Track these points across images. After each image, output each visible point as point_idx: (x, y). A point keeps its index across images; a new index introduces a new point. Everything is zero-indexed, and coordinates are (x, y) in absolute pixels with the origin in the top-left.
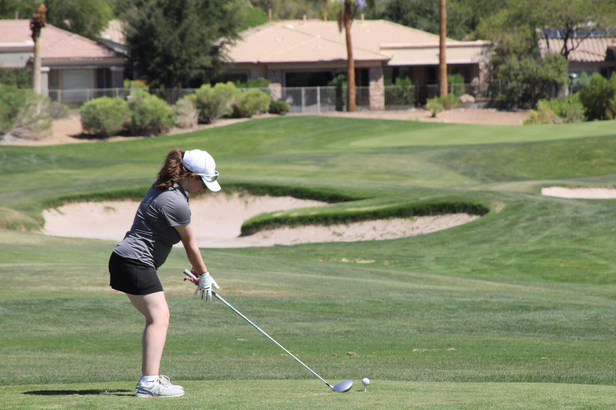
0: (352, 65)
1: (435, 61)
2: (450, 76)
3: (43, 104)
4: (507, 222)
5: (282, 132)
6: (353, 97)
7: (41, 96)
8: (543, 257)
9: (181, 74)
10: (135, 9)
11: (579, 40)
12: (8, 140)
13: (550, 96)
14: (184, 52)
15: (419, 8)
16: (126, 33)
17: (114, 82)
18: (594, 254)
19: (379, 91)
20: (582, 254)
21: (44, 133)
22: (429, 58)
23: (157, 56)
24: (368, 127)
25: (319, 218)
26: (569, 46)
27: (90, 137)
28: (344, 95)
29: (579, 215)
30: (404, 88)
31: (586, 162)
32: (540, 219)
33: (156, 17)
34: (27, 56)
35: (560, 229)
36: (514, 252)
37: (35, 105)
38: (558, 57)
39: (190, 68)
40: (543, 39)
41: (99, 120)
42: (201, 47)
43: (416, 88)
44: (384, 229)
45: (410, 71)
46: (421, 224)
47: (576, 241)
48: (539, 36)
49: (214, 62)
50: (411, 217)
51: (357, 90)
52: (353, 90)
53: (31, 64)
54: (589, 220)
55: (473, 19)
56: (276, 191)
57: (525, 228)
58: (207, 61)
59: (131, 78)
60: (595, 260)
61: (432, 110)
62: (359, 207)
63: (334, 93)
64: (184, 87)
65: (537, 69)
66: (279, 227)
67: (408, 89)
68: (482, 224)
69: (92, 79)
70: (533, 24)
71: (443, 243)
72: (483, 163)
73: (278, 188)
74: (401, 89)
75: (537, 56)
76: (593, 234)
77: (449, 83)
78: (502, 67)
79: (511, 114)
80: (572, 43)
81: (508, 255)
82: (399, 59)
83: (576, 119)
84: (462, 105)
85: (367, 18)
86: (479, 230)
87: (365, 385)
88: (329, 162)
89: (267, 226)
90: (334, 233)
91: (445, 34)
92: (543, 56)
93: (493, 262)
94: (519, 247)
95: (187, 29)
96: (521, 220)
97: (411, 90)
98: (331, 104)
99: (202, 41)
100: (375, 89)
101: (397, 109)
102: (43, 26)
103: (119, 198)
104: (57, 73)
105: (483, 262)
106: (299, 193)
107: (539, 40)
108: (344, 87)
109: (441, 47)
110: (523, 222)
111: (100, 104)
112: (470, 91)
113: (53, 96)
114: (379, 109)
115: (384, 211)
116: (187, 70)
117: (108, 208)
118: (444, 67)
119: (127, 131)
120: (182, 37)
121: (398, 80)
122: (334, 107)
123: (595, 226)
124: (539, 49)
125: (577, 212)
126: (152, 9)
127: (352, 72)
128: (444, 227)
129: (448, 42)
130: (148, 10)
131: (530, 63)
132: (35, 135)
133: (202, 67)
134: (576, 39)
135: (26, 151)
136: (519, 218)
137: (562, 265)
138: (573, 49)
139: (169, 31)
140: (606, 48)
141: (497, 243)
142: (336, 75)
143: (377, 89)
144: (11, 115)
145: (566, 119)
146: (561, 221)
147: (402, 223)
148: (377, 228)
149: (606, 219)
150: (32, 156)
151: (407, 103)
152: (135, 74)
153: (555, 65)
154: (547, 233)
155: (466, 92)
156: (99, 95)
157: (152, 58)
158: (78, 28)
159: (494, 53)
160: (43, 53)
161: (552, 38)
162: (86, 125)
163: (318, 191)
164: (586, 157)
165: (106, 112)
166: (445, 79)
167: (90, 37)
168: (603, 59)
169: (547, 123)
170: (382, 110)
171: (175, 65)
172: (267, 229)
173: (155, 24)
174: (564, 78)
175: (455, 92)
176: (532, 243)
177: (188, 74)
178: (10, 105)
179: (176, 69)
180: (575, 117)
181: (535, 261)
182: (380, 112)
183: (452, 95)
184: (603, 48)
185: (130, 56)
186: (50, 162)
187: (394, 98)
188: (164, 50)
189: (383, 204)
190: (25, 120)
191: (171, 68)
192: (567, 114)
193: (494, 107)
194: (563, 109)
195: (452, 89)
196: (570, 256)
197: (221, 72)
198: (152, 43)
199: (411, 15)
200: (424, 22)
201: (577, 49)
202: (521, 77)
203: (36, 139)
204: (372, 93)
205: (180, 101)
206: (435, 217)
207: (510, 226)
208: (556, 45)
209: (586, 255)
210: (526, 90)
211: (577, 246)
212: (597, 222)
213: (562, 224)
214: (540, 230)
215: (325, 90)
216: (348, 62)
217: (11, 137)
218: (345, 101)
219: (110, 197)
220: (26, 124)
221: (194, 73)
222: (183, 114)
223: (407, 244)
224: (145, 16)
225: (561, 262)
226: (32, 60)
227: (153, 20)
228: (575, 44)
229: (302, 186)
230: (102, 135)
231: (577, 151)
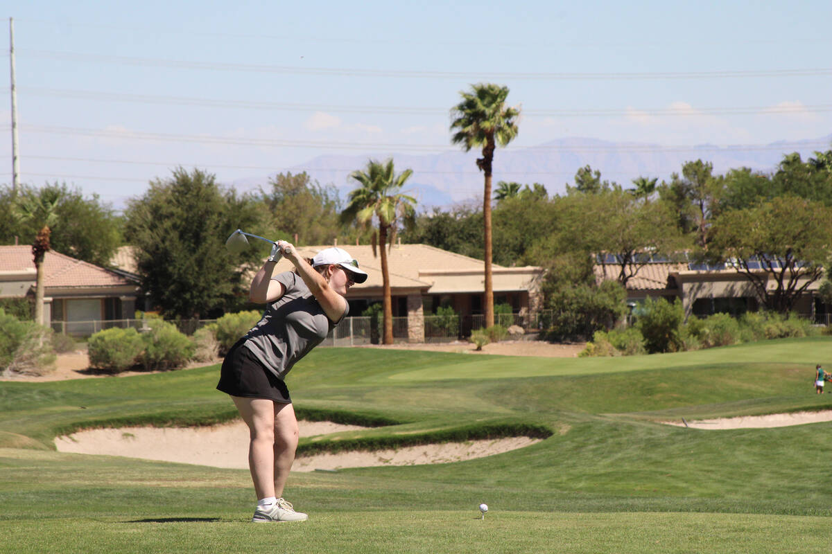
0: (389, 293)
1: (481, 289)
2: (497, 305)
3: (45, 336)
4: (574, 444)
5: (312, 365)
6: (390, 328)
7: (43, 327)
8: (616, 480)
9: (199, 303)
10: (148, 231)
11: (638, 266)
12: (8, 376)
13: (607, 326)
14: (202, 279)
15: (462, 232)
16: (137, 258)
17: (124, 312)
18: (673, 477)
19: (418, 322)
20: (659, 477)
21: (48, 367)
22: (474, 285)
23: (172, 284)
24: (408, 360)
25: (364, 443)
26: (628, 272)
27: (97, 372)
28: (380, 326)
29: (653, 437)
30: (446, 318)
31: (649, 397)
32: (610, 441)
33: (171, 241)
34: (27, 285)
35: (633, 451)
36: (584, 475)
37: (38, 336)
38: (614, 285)
39: (209, 296)
40: (598, 265)
41: (108, 353)
42: (221, 273)
43: (459, 318)
44: (436, 455)
45: (453, 300)
46: (477, 449)
47: (652, 463)
48: (594, 261)
49: (236, 290)
50: (466, 442)
51: (393, 320)
52: (390, 321)
53: (32, 294)
54: (665, 441)
55: (522, 245)
56: (314, 415)
57: (594, 450)
58: (227, 288)
59: (143, 309)
60: (674, 483)
61: (477, 342)
62: (408, 430)
63: (369, 323)
64: (202, 317)
65: (592, 296)
66: (318, 454)
67: (451, 319)
68: (547, 447)
69: (99, 309)
70: (588, 248)
71: (503, 467)
72: (536, 398)
73: (316, 411)
74: (443, 320)
75: (592, 283)
76: (670, 456)
77: (496, 313)
78: (555, 295)
79: (564, 347)
80: (630, 268)
81: (578, 478)
82: (440, 286)
83: (637, 352)
84: (510, 337)
85: (405, 242)
86: (543, 453)
87: (483, 511)
88: (365, 397)
89: (305, 452)
90: (381, 459)
91: (490, 259)
92: (599, 284)
93: (561, 485)
94: (588, 470)
95: (205, 254)
96: (590, 442)
97: (453, 321)
98: (365, 337)
99: (222, 266)
100: (414, 320)
101: (438, 342)
102: (48, 250)
103: (139, 424)
104: (61, 303)
105: (550, 485)
106: (339, 418)
107: (593, 265)
108: (380, 317)
109: (487, 273)
110: (591, 444)
111: (110, 335)
112: (519, 322)
113: (56, 328)
114: (419, 342)
115: (436, 434)
116: (206, 298)
117: (126, 435)
118: (491, 295)
119: (139, 366)
120: (200, 263)
121: (440, 309)
122: (369, 340)
123: (672, 448)
124: (595, 275)
125: (651, 434)
126: (166, 231)
127: (388, 300)
128: (503, 451)
129: (495, 268)
130: (162, 233)
131: (585, 290)
132: (37, 370)
133: (222, 295)
134: (635, 264)
135: (28, 387)
136: (588, 440)
137: (638, 488)
138: (631, 276)
139: (185, 256)
140: (667, 275)
141: (564, 466)
142: (372, 304)
143: (416, 320)
144: (11, 349)
145: (625, 353)
146: (633, 443)
147: (456, 448)
148: (427, 454)
149: (684, 440)
150: (35, 392)
151: (449, 335)
152: (147, 303)
153: (611, 293)
154: (619, 455)
155: (515, 323)
156: (107, 326)
157: (166, 286)
158: (84, 255)
159: (545, 280)
160: (45, 282)
161: (609, 264)
162: (94, 359)
163: (361, 415)
164: (649, 391)
165: (116, 345)
166: (491, 308)
167: (98, 263)
168: (664, 287)
169: (604, 356)
170: (422, 343)
171: (192, 293)
172: (305, 456)
173: (169, 248)
174: (621, 307)
175: (502, 323)
176: (602, 465)
177: (206, 304)
178: (10, 337)
179: (192, 297)
180: (635, 350)
181: (607, 484)
182: (420, 344)
183: (499, 325)
184: (665, 275)
185: (142, 283)
186: (55, 398)
187: (435, 328)
188: (180, 275)
189: (434, 427)
190: (26, 354)
191: (188, 296)
192: (626, 346)
193: (545, 340)
194: (622, 341)
195: (500, 320)
196: (646, 478)
197: (243, 301)
198: (166, 269)
199: (452, 239)
200: (466, 246)
201: (636, 276)
202: (575, 306)
203: (39, 375)
204: (410, 323)
205: (198, 332)
206: (493, 441)
207: (578, 448)
208: (614, 272)
209: (664, 478)
210: (580, 321)
211: (653, 468)
212: (674, 443)
213: (635, 446)
214: (610, 452)
215: (360, 320)
216: (384, 288)
217: (11, 373)
218: (381, 332)
219: (129, 422)
220: (27, 359)
221: (213, 302)
222: (202, 346)
223: (462, 469)
224: (158, 239)
225: (637, 485)
226: (34, 290)
227: (167, 243)
228: (634, 270)
229: (343, 409)
230: (112, 371)
231: (640, 385)
